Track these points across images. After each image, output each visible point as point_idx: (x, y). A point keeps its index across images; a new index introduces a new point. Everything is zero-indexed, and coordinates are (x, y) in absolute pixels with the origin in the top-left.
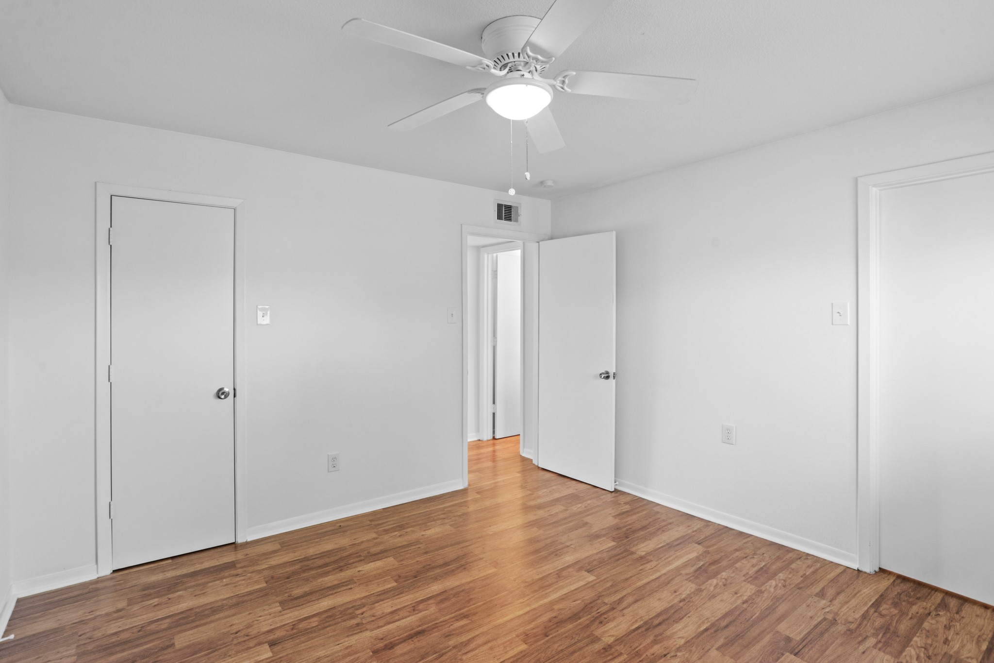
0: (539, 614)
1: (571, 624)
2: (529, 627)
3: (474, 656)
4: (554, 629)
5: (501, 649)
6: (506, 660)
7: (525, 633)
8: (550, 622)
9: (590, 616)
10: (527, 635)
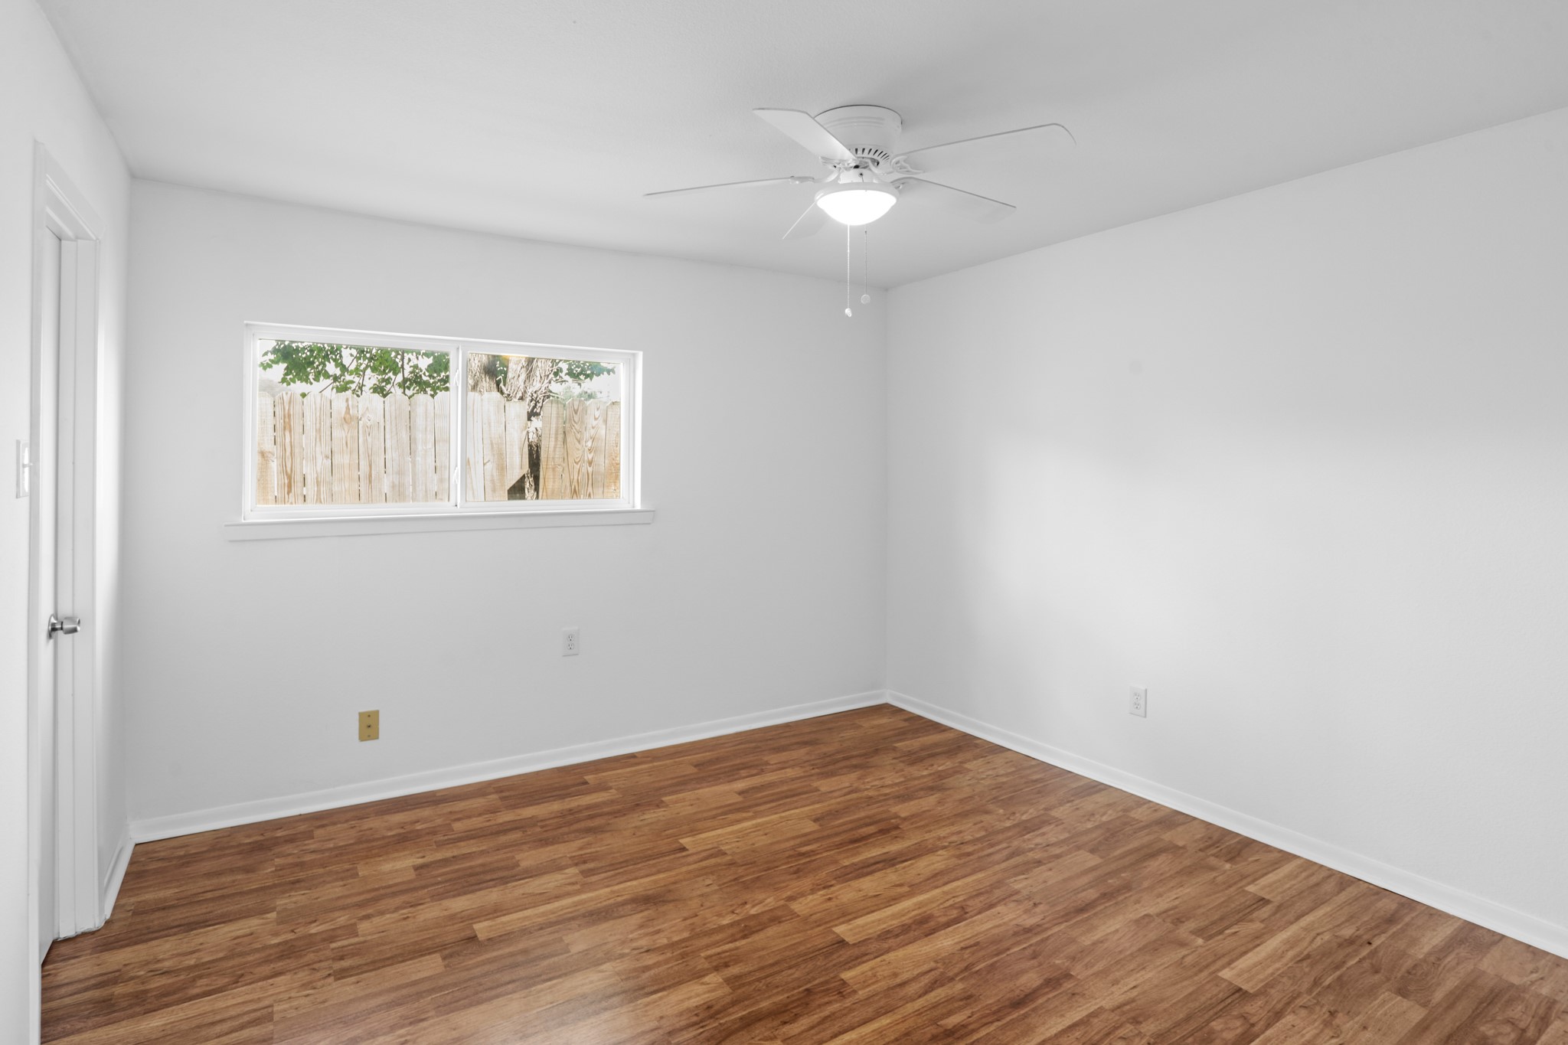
0: (813, 1032)
1: (761, 1008)
2: (835, 1006)
3: (920, 966)
4: (793, 1002)
5: (881, 973)
6: (872, 959)
7: (843, 996)
8: (796, 1015)
9: (721, 1021)
10: (840, 993)
